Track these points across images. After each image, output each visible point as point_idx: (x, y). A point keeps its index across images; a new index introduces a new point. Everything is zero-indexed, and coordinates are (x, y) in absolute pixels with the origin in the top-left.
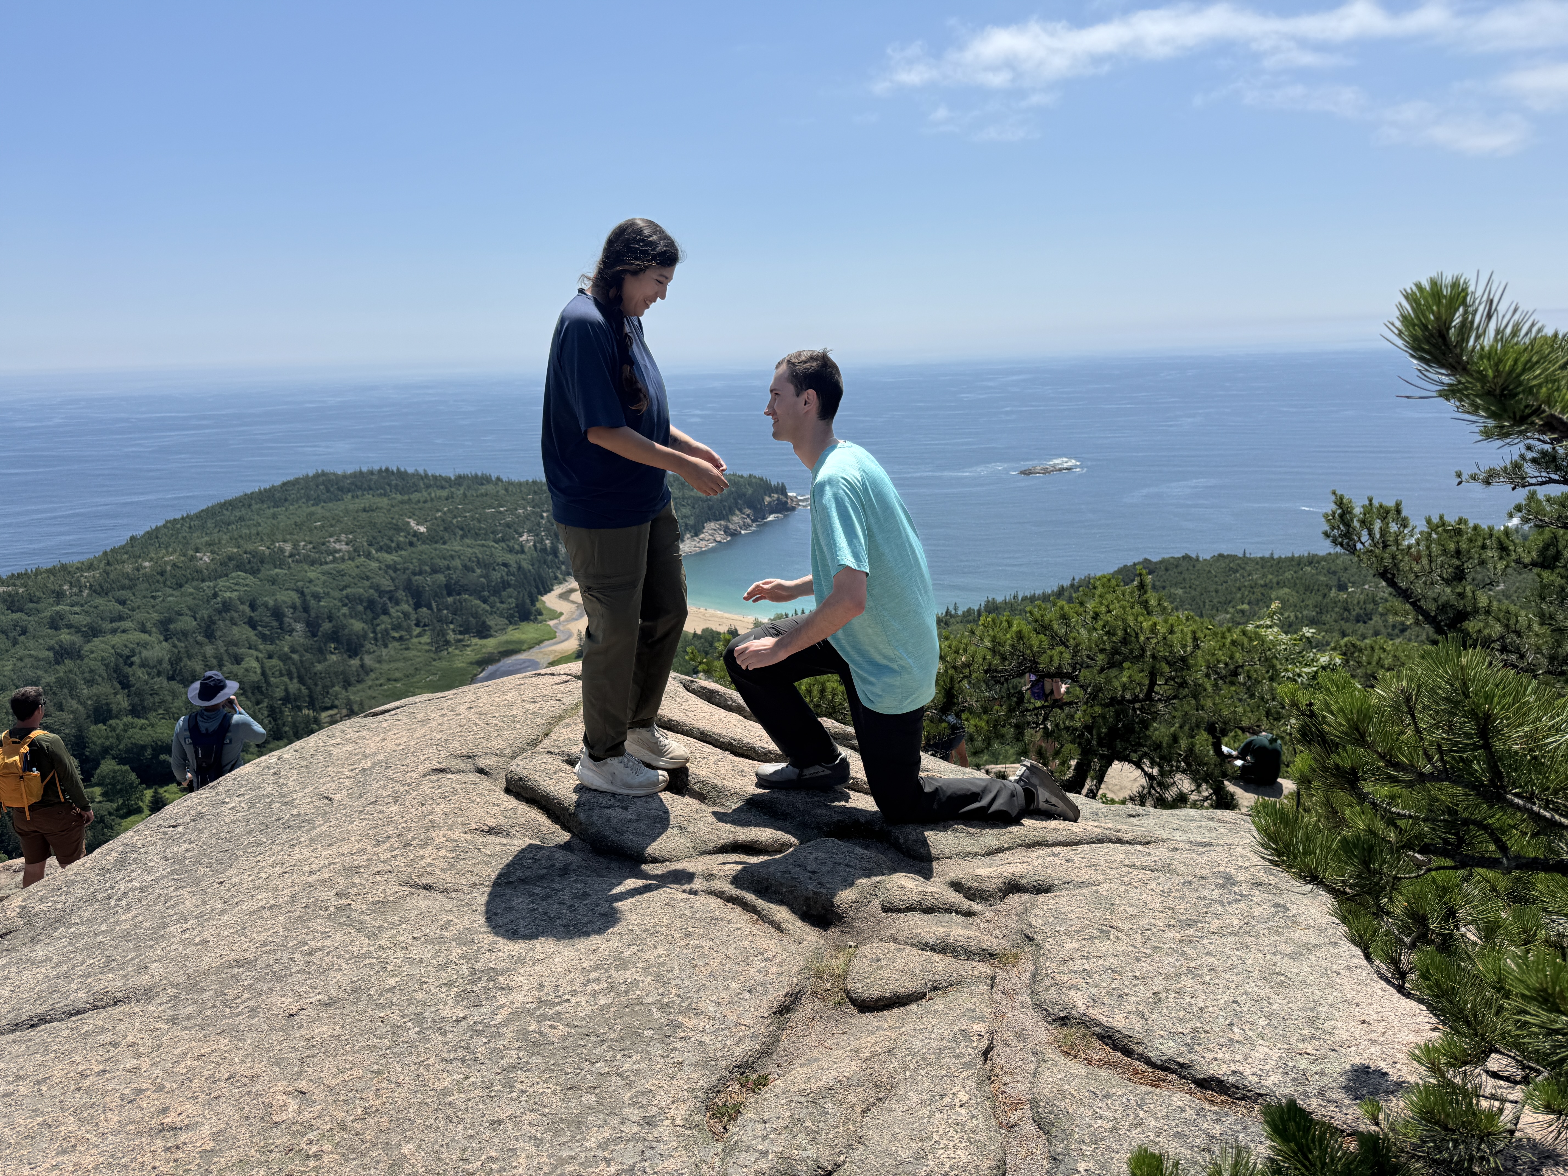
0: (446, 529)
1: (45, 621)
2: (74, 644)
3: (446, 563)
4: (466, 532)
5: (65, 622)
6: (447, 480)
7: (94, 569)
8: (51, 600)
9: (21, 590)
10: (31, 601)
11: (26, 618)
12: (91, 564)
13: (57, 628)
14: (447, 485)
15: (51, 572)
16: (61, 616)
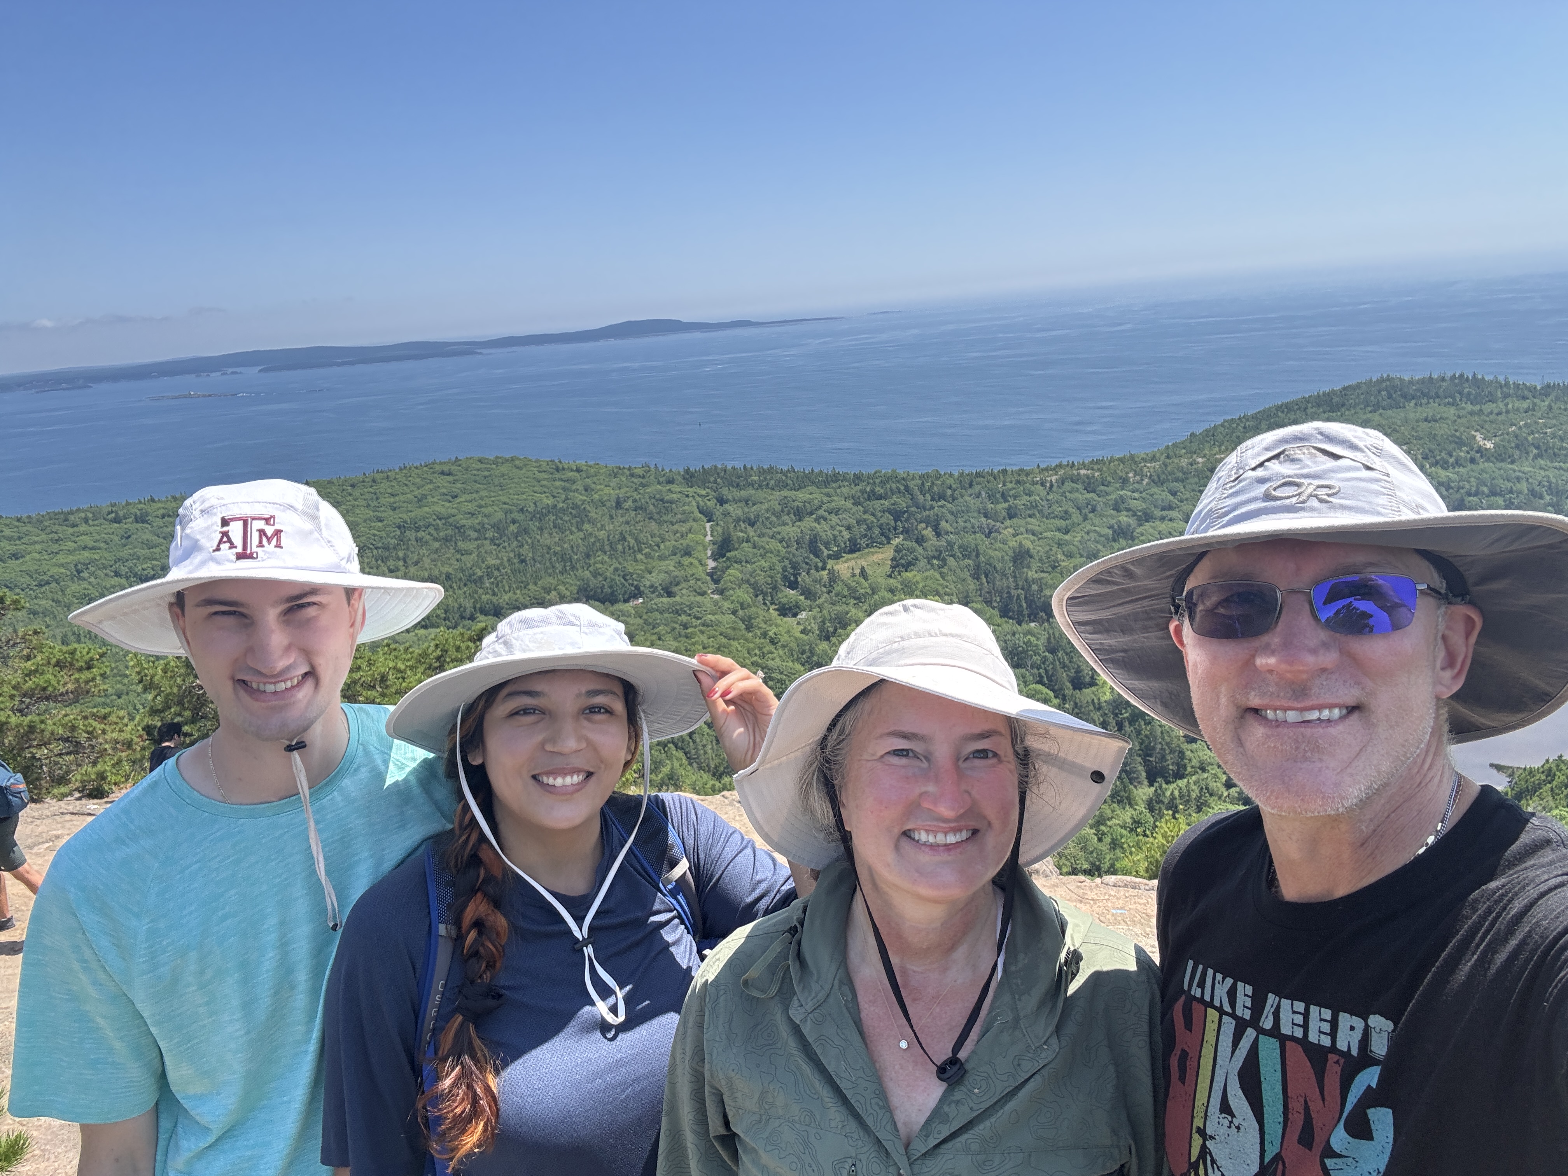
0: (1517, 447)
1: (1110, 503)
2: (1130, 526)
3: (1509, 485)
4: (1544, 451)
5: (1125, 505)
6: (1532, 390)
7: (1157, 461)
8: (1118, 485)
9: (1096, 474)
10: (1103, 485)
11: (1096, 498)
12: (1154, 456)
13: (1118, 511)
14: (1530, 395)
15: (1121, 460)
16: (1123, 499)
